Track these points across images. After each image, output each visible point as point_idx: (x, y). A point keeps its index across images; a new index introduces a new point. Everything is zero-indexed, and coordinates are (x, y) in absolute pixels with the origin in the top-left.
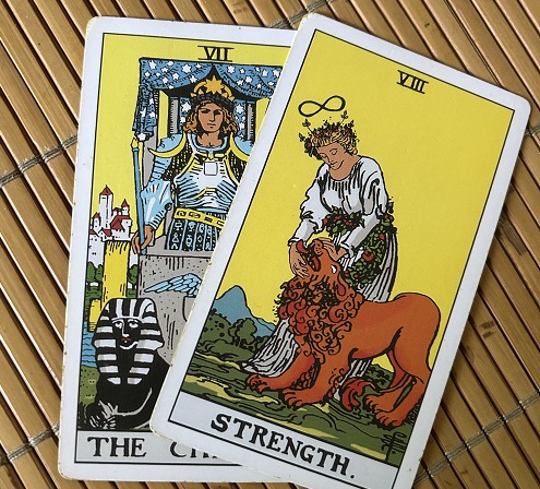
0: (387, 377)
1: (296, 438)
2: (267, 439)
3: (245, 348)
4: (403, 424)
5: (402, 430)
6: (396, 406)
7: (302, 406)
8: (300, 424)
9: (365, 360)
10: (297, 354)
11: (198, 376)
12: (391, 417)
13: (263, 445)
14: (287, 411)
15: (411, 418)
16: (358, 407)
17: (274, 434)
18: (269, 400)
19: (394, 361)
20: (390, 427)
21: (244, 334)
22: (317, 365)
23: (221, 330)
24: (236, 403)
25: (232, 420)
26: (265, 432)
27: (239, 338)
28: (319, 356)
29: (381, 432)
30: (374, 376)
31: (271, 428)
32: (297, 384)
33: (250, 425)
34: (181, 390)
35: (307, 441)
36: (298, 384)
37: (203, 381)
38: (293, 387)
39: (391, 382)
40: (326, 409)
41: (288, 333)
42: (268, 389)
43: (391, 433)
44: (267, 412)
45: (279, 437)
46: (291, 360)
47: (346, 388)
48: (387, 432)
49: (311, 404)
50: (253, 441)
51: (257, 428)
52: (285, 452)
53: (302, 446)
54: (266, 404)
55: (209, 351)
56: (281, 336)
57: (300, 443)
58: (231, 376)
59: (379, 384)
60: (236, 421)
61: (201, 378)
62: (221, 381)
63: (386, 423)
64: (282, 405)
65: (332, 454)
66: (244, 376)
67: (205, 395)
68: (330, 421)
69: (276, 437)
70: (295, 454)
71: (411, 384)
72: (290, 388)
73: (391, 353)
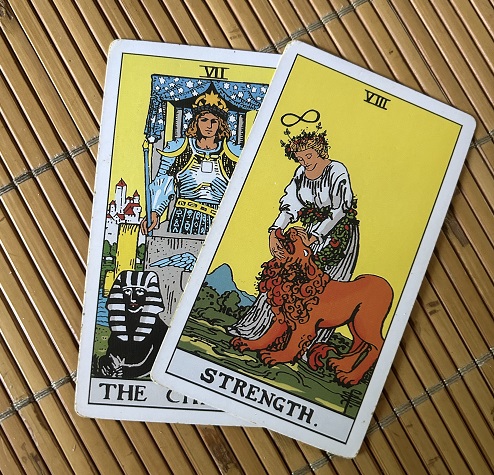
0: (347, 344)
1: (270, 391)
2: (246, 390)
3: (230, 315)
4: (359, 383)
5: (358, 388)
6: (354, 368)
7: (275, 365)
8: (274, 379)
9: (329, 329)
10: (273, 322)
11: (191, 336)
12: (350, 377)
13: (242, 395)
14: (263, 369)
15: (366, 378)
17: (252, 386)
18: (249, 359)
19: (353, 330)
20: (348, 385)
21: (229, 304)
22: (289, 331)
23: (211, 300)
24: (222, 360)
25: (218, 373)
26: (245, 384)
27: (225, 307)
28: (292, 324)
29: (341, 389)
30: (336, 342)
31: (249, 381)
32: (273, 346)
33: (233, 379)
34: (177, 347)
35: (279, 394)
37: (196, 341)
38: (269, 348)
39: (351, 348)
40: (295, 368)
41: (266, 304)
42: (248, 349)
43: (349, 390)
44: (246, 368)
45: (256, 390)
46: (268, 326)
47: (312, 351)
48: (345, 389)
50: (235, 392)
51: (239, 381)
52: (261, 402)
53: (274, 398)
54: (246, 361)
55: (201, 316)
56: (260, 307)
57: (273, 395)
58: (218, 337)
59: (340, 349)
60: (221, 374)
61: (194, 338)
62: (209, 341)
63: (345, 382)
64: (260, 363)
65: (299, 406)
66: (229, 338)
67: (197, 353)
68: (298, 378)
69: (254, 389)
70: (269, 404)
71: (367, 351)
72: (266, 349)
73: (351, 324)
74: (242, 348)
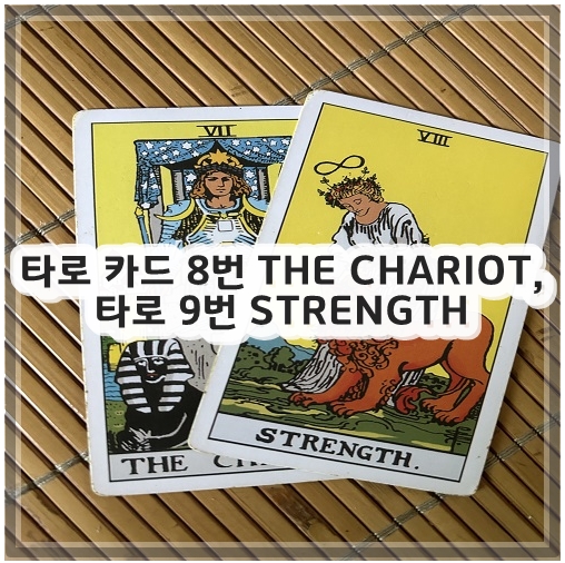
0: (443, 383)
1: (350, 441)
2: (319, 445)
3: (284, 371)
4: (465, 419)
5: (465, 424)
6: (455, 406)
7: (353, 414)
8: (354, 429)
10: (341, 372)
11: (236, 398)
12: (452, 415)
13: (315, 449)
14: (337, 420)
15: (474, 413)
16: (414, 410)
17: (326, 440)
18: (317, 412)
19: (448, 368)
20: (452, 423)
21: (281, 359)
22: (365, 379)
23: (256, 359)
24: (281, 418)
25: (278, 432)
26: (316, 439)
27: (276, 364)
28: (366, 371)
29: (443, 429)
30: (429, 383)
31: (322, 435)
33: (299, 435)
34: (219, 412)
35: (362, 443)
36: (346, 396)
37: (242, 402)
39: (448, 386)
40: (380, 414)
41: (330, 355)
42: (314, 403)
43: (454, 428)
44: (316, 422)
45: (332, 442)
46: (336, 377)
47: (399, 395)
48: (449, 428)
49: (363, 412)
50: (304, 447)
51: (307, 436)
52: (341, 454)
53: (357, 448)
54: (314, 416)
55: (245, 377)
56: (322, 358)
57: (355, 445)
58: (272, 396)
59: (435, 389)
60: (283, 432)
61: (239, 400)
62: (260, 401)
63: (448, 420)
64: (332, 415)
65: (392, 451)
66: (287, 395)
67: (246, 414)
68: (386, 424)
69: (329, 442)
70: (351, 454)
71: (470, 386)
72: (338, 400)
73: (444, 362)
74: (306, 403)
